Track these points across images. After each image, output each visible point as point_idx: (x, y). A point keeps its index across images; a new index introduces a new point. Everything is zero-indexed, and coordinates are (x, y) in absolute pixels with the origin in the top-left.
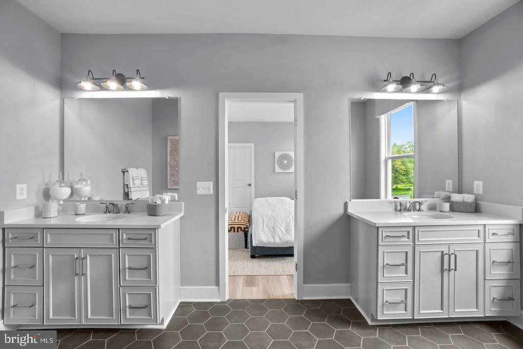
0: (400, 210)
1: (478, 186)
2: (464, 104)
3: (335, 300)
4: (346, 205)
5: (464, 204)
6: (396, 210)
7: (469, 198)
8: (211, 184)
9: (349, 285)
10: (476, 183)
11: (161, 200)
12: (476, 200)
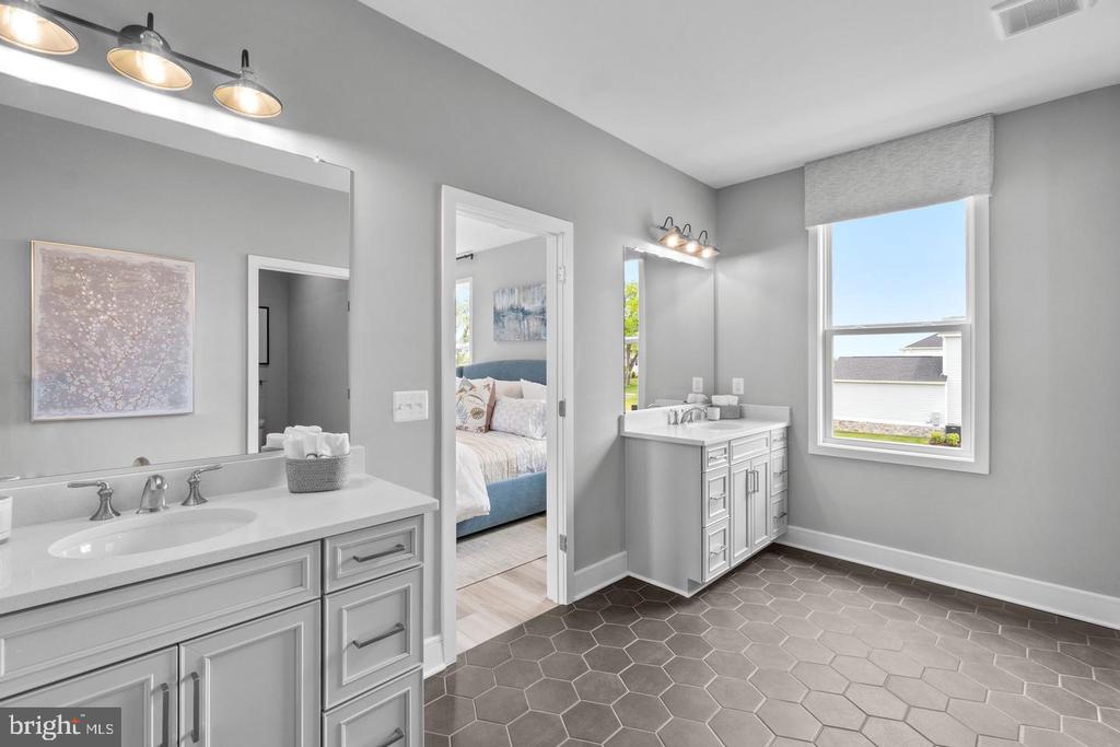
0: (676, 423)
1: (738, 384)
2: (720, 276)
3: (615, 583)
4: (621, 421)
5: (730, 408)
6: (669, 423)
7: (732, 400)
8: (425, 396)
9: (625, 553)
10: (735, 380)
11: (330, 446)
12: (740, 402)
